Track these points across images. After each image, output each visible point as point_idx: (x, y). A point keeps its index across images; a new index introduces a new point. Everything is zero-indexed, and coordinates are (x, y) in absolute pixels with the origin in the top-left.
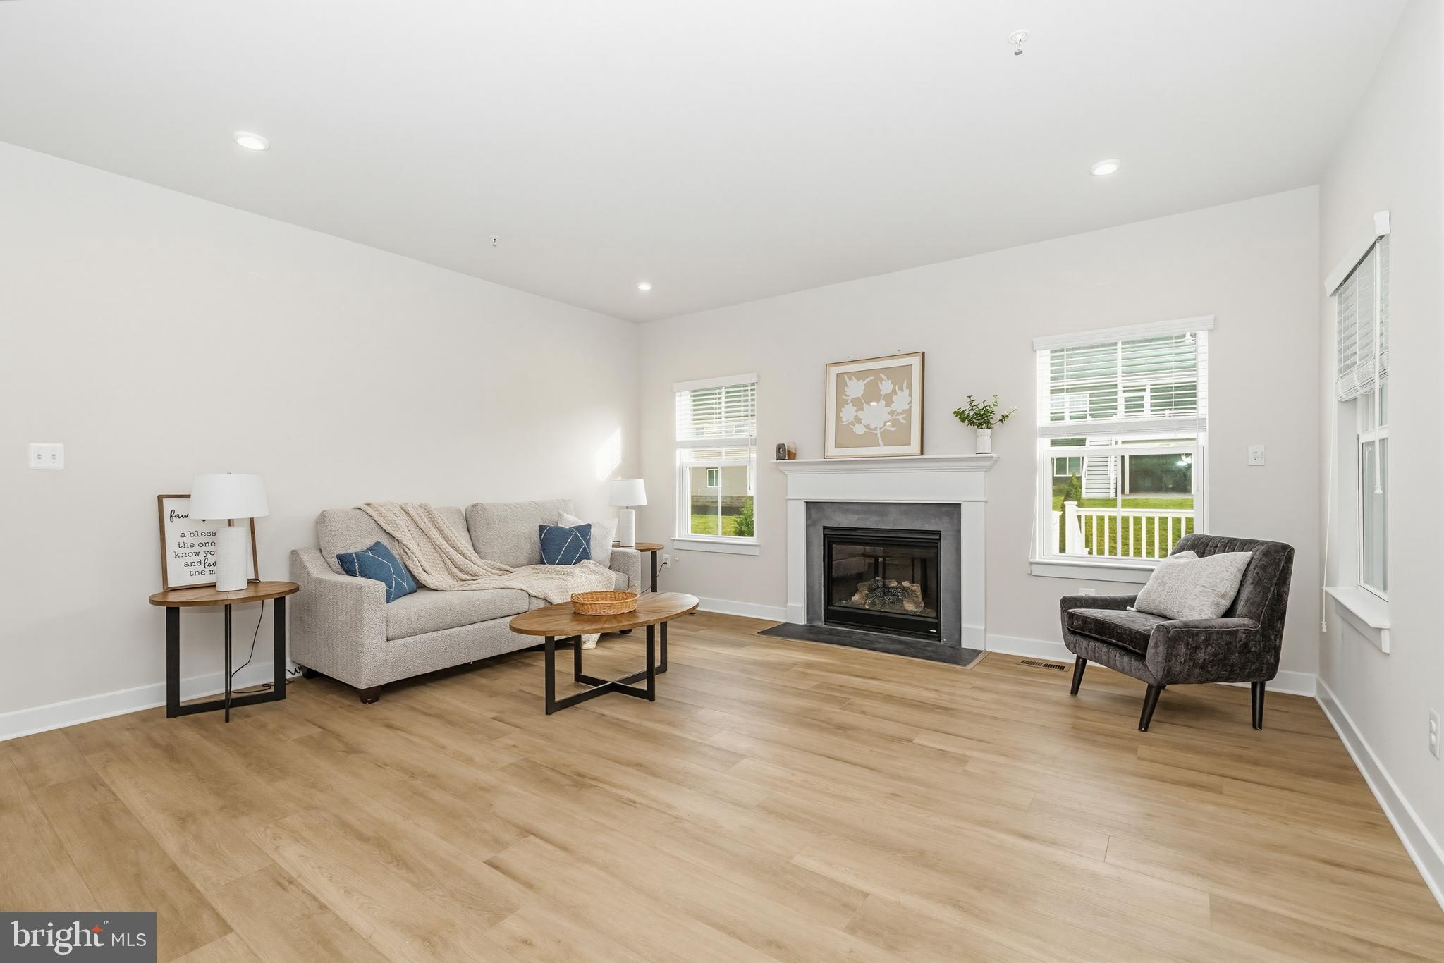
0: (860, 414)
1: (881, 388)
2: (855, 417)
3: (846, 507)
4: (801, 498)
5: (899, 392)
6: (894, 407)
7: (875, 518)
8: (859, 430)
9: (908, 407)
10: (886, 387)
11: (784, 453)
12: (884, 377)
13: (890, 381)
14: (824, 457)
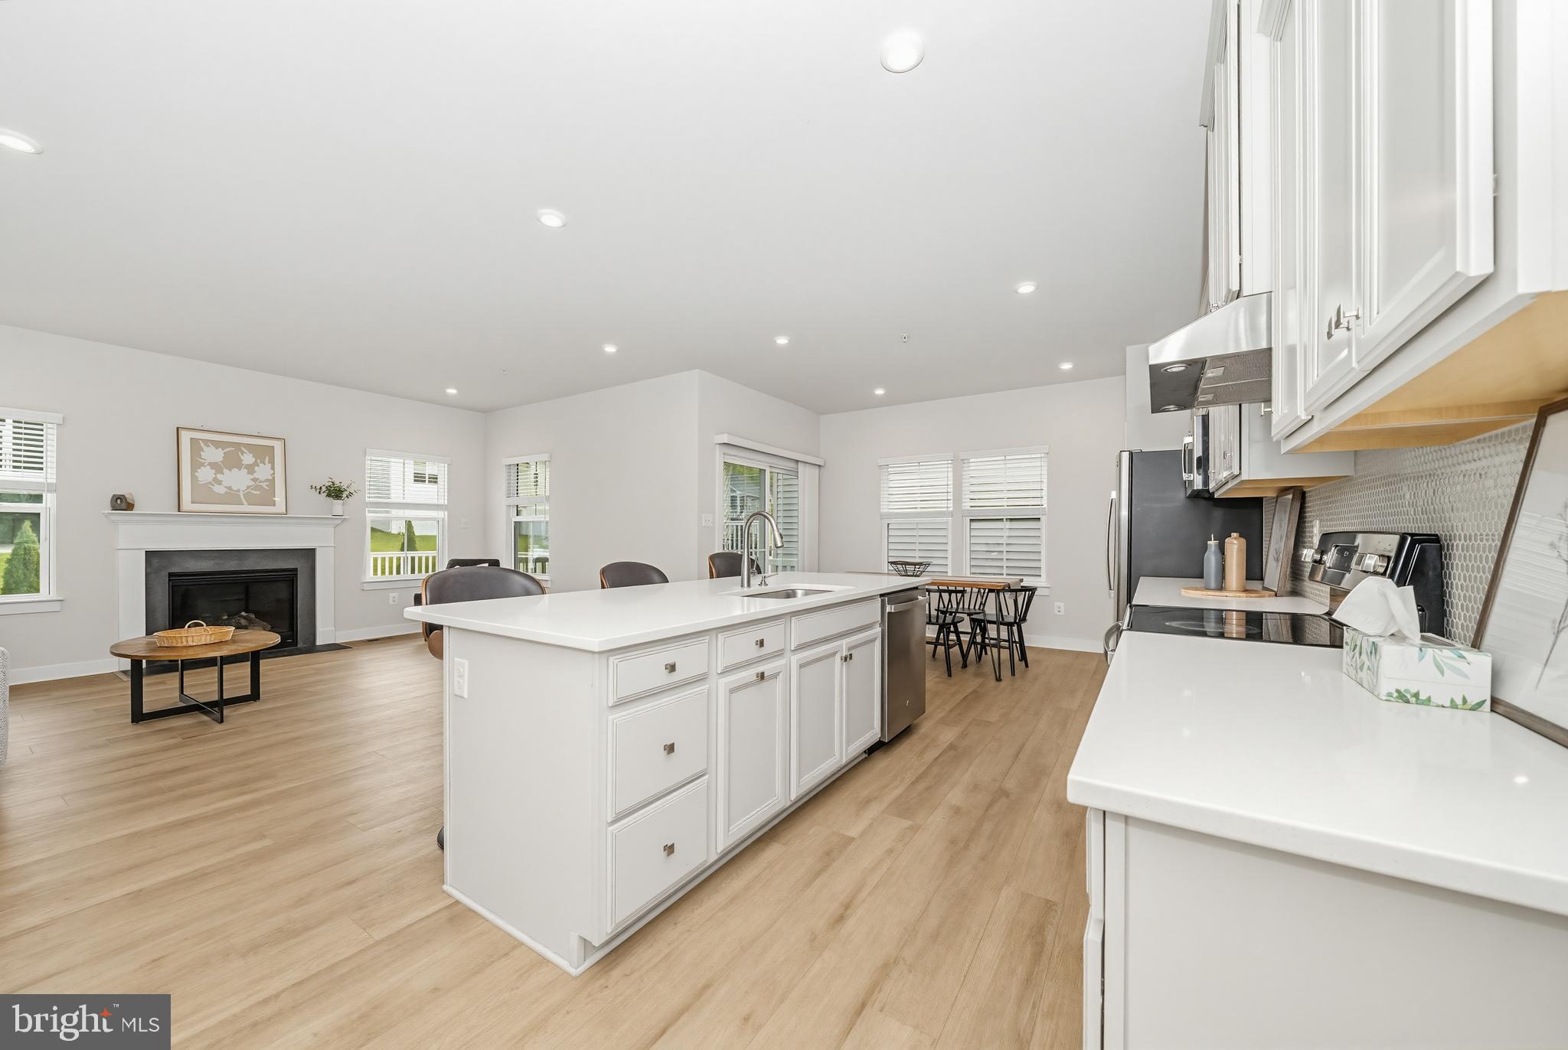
0: (221, 477)
1: (242, 459)
2: (214, 479)
4: (141, 548)
5: (261, 465)
6: (256, 475)
8: (219, 490)
9: (269, 478)
10: (248, 459)
11: (122, 504)
12: (245, 451)
13: (251, 455)
14: (179, 511)
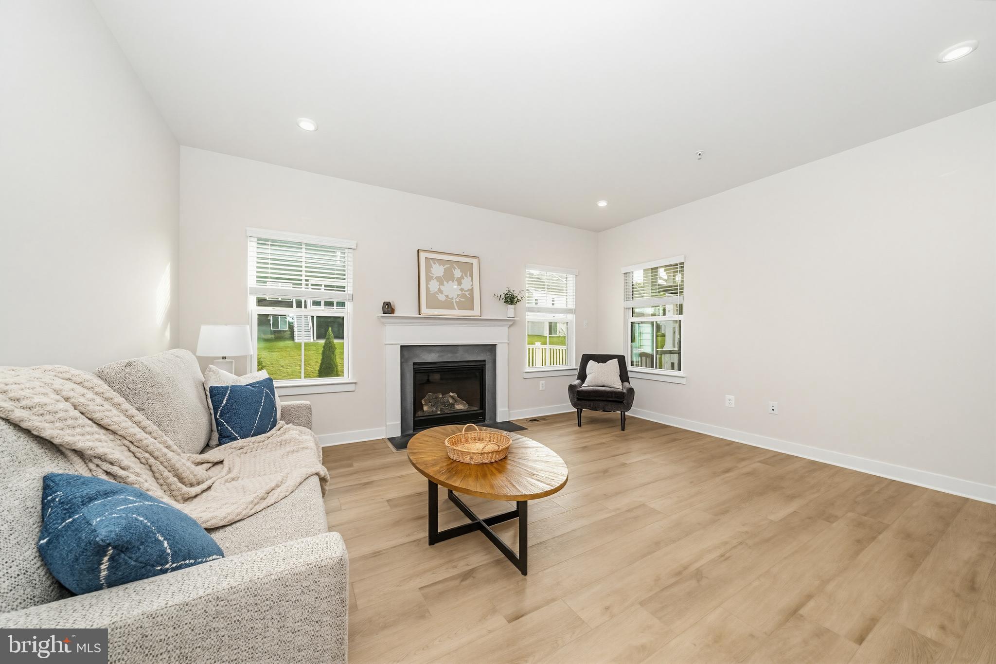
0: (442, 288)
1: (455, 274)
2: (439, 289)
3: (431, 348)
4: (398, 343)
5: (465, 278)
6: (462, 286)
7: (450, 355)
8: (441, 297)
9: (471, 288)
10: (457, 273)
11: (388, 309)
12: (456, 267)
13: (460, 270)
14: (419, 314)
